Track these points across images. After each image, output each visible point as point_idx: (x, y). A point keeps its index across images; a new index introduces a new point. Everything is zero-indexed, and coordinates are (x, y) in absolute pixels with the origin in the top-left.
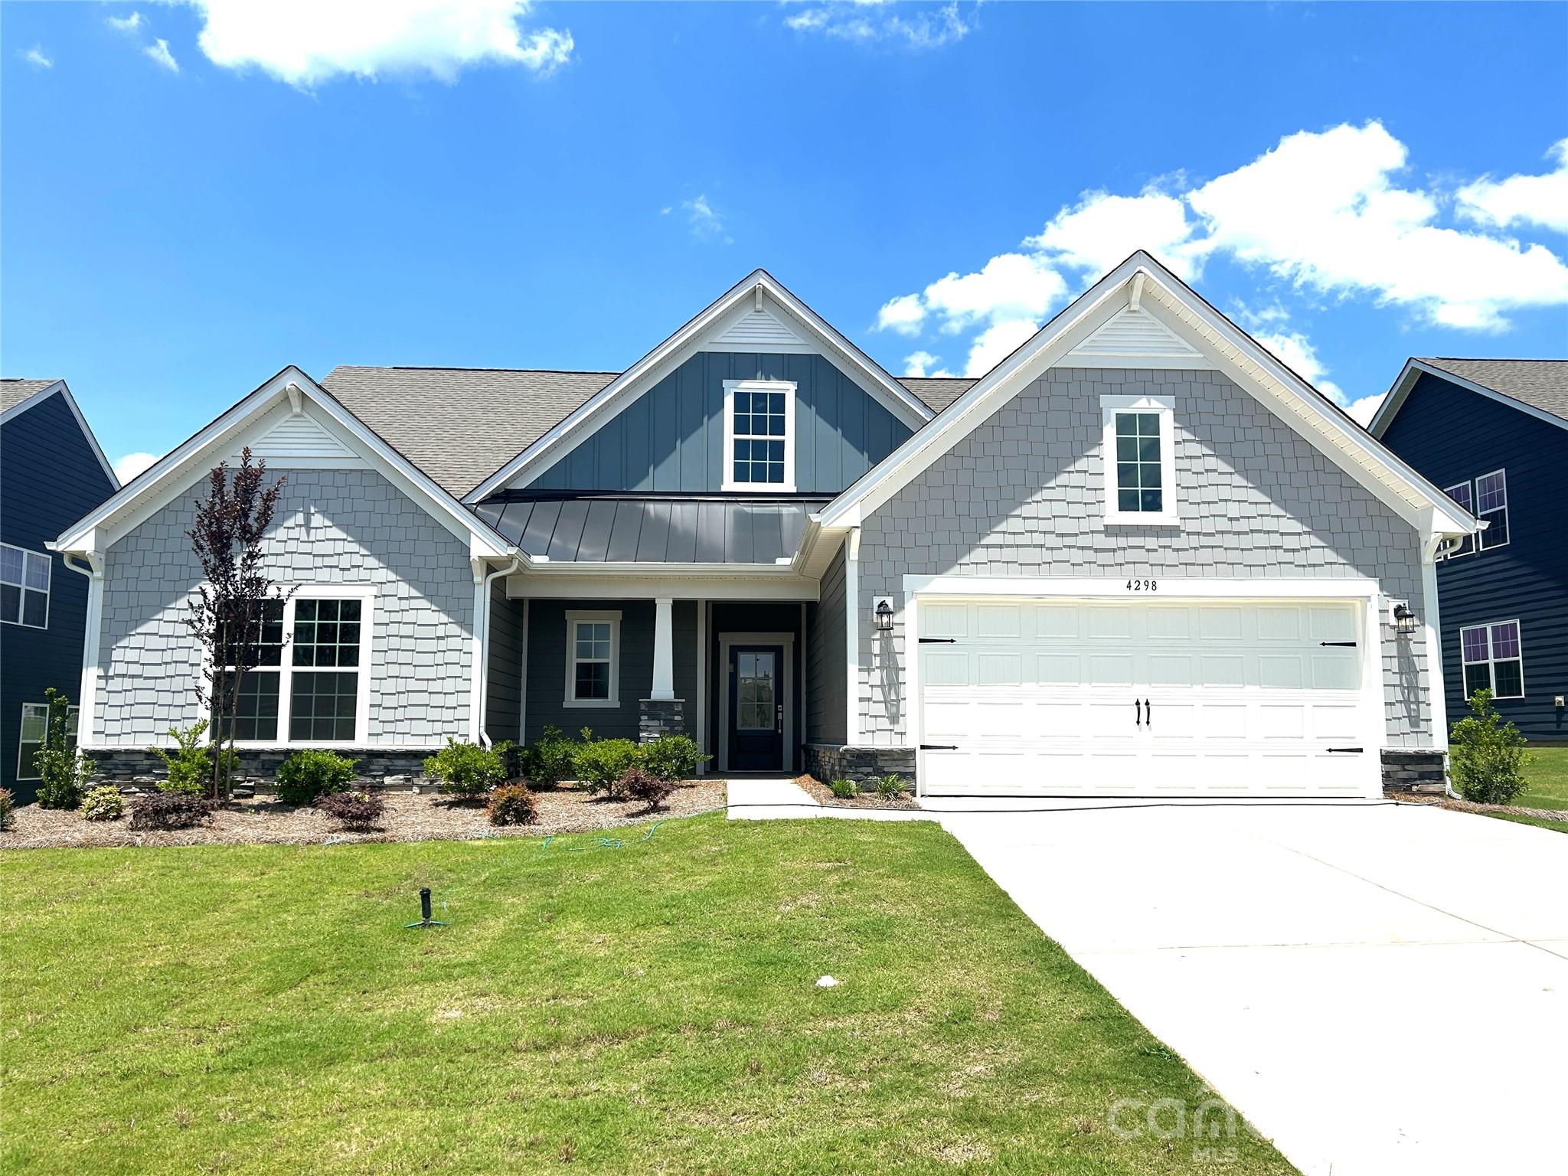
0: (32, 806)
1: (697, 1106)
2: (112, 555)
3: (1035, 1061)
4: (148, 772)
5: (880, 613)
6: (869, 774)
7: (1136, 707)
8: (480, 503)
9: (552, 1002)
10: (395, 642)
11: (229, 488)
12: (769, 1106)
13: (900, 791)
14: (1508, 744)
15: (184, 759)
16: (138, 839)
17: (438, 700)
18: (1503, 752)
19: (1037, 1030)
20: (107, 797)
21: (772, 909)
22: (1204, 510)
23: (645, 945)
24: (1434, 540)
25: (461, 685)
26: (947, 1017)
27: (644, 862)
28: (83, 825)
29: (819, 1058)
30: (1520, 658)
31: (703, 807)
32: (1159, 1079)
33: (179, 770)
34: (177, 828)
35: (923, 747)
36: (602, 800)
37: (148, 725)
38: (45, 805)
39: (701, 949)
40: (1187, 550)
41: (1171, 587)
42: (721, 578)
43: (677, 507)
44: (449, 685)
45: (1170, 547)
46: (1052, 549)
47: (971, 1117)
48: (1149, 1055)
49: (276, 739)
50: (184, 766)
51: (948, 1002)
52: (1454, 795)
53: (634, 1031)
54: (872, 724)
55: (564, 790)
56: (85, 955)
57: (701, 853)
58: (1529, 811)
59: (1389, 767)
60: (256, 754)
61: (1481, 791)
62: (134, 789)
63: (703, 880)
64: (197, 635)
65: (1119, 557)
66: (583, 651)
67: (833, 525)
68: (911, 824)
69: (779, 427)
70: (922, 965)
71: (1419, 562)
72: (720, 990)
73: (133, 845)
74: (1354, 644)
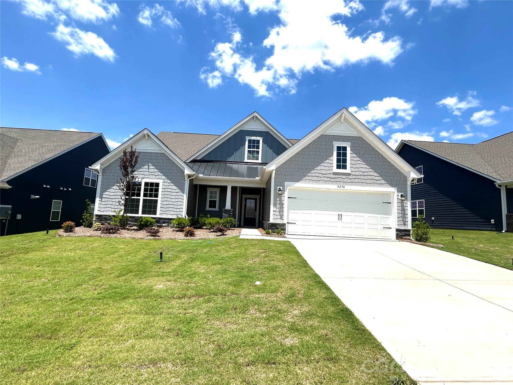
0: (82, 227)
1: (218, 319)
2: (104, 170)
3: (312, 311)
4: (110, 220)
5: (279, 191)
6: (274, 229)
7: (338, 216)
8: (188, 162)
9: (186, 284)
10: (167, 193)
11: (128, 155)
12: (237, 321)
13: (282, 233)
14: (426, 228)
15: (117, 217)
16: (102, 235)
17: (176, 207)
18: (425, 230)
19: (313, 301)
20: (98, 225)
21: (247, 262)
22: (357, 170)
23: (214, 269)
24: (411, 179)
25: (181, 203)
26: (288, 296)
27: (218, 248)
28: (91, 232)
29: (253, 306)
30: (424, 208)
31: (234, 235)
32: (346, 319)
33: (115, 220)
34: (112, 233)
35: (288, 223)
36: (212, 232)
37: (110, 209)
38: (85, 227)
39: (227, 271)
40: (352, 179)
41: (348, 188)
42: (243, 181)
43: (234, 165)
44: (178, 203)
45: (348, 178)
46: (320, 177)
47: (293, 329)
48: (343, 311)
49: (138, 214)
50: (116, 219)
51: (289, 291)
52: (412, 239)
53: (205, 295)
54: (276, 217)
55: (204, 229)
56: (78, 264)
57: (231, 246)
58: (431, 244)
59: (398, 232)
60: (134, 217)
61: (419, 239)
62: (106, 224)
63: (231, 253)
64: (119, 189)
65: (336, 180)
66: (211, 197)
67: (269, 169)
68: (284, 241)
69: (258, 148)
70: (283, 280)
71: (407, 184)
72: (230, 284)
73: (101, 237)
74: (390, 203)
